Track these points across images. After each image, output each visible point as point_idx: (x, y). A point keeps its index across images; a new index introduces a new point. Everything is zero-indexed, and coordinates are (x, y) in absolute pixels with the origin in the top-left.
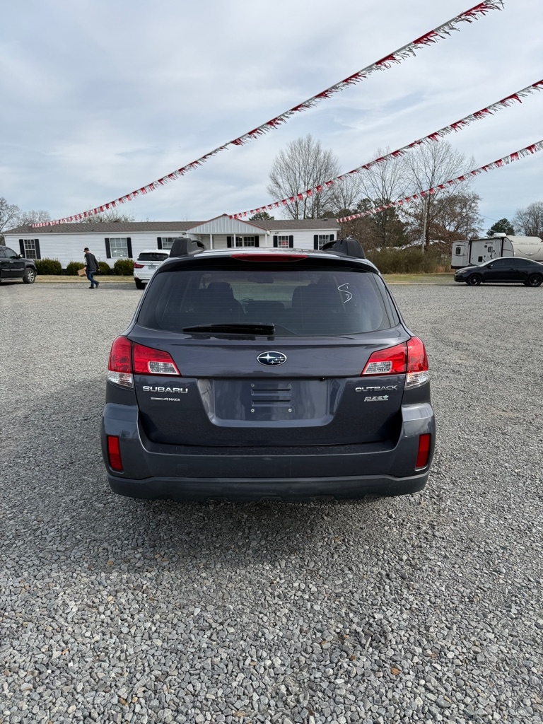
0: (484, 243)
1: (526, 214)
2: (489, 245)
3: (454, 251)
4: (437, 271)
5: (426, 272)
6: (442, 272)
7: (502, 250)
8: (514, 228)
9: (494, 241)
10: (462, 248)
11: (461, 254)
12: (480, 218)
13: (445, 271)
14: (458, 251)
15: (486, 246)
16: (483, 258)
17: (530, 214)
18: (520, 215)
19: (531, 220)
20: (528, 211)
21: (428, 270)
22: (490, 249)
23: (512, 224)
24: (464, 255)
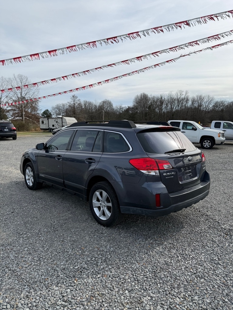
0: (54, 120)
1: (55, 108)
2: (56, 120)
3: (41, 122)
4: (32, 131)
5: (27, 131)
6: (34, 131)
7: (62, 122)
8: (52, 113)
9: (58, 119)
10: (44, 121)
11: (44, 123)
12: (40, 109)
13: (35, 131)
14: (43, 122)
15: (55, 121)
16: (55, 125)
17: (57, 108)
18: (54, 109)
19: (58, 111)
20: (56, 107)
21: (28, 130)
22: (57, 122)
23: (51, 112)
24: (45, 124)
